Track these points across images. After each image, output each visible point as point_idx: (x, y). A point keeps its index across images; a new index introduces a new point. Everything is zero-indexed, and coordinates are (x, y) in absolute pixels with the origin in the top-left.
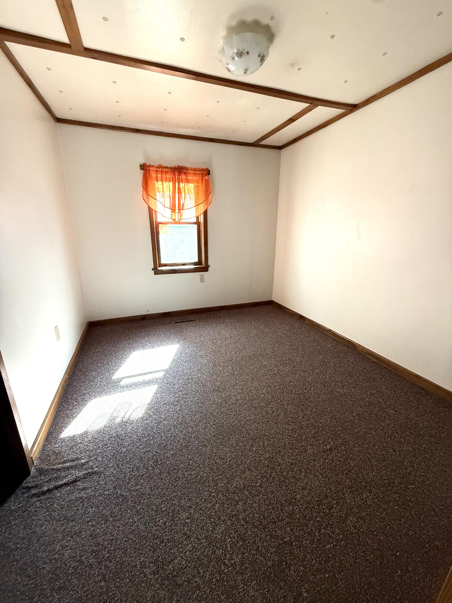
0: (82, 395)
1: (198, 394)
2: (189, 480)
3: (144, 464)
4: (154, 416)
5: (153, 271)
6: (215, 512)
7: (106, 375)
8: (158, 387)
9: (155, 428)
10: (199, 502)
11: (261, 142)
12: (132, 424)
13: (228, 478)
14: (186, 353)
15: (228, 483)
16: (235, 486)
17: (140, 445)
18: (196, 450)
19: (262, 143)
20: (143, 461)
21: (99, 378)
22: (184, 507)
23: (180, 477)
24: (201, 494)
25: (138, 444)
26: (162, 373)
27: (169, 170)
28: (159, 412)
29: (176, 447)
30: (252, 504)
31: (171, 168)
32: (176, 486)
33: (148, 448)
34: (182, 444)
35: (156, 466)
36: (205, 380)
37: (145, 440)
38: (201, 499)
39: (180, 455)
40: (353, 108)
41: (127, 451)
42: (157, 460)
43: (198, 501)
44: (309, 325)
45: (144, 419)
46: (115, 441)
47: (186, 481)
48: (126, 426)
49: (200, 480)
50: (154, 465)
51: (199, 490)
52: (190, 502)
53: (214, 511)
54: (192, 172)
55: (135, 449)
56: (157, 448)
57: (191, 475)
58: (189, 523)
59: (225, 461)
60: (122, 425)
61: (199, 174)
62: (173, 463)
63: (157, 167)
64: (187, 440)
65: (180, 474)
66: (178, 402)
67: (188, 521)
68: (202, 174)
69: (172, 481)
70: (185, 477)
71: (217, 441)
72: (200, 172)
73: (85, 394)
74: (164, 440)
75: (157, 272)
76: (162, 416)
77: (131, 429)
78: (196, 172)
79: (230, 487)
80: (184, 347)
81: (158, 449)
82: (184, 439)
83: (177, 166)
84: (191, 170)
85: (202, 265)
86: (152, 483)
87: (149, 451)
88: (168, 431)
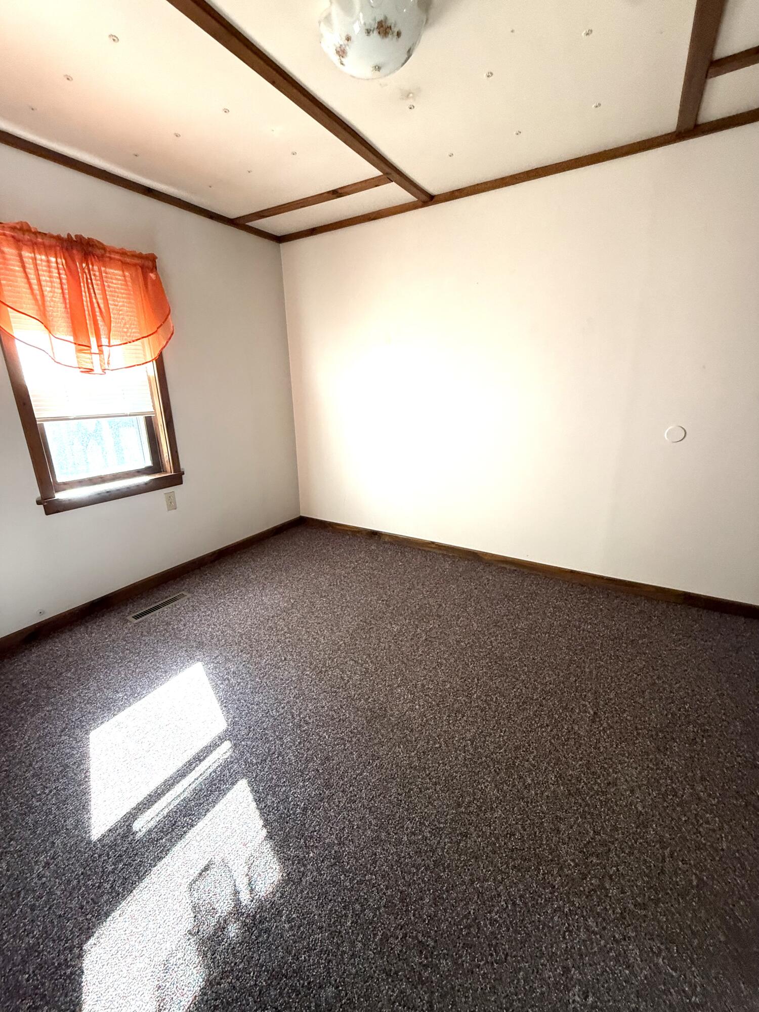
0: (24, 962)
1: (348, 745)
2: (511, 922)
3: (405, 976)
4: (311, 855)
5: (42, 506)
6: (601, 937)
7: (58, 842)
8: (249, 782)
9: (342, 877)
10: (567, 947)
11: (251, 221)
12: (280, 913)
13: (552, 861)
14: (234, 673)
15: (561, 869)
16: (572, 864)
17: (353, 944)
18: (460, 855)
19: (251, 224)
20: (396, 973)
21: (38, 869)
22: (559, 982)
23: (492, 933)
24: (553, 928)
25: (346, 947)
26: (227, 745)
27: (53, 242)
28: (311, 837)
29: (423, 881)
30: (618, 870)
31: (59, 238)
32: (506, 959)
33: (375, 935)
34: (427, 868)
35: (431, 957)
36: (331, 709)
37: (349, 924)
38: (564, 937)
39: (448, 891)
40: (427, 199)
41: (337, 987)
42: (420, 942)
43: (564, 946)
44: (391, 544)
45: (296, 876)
46: (281, 994)
47: (508, 930)
48: (267, 931)
49: (525, 904)
50: (426, 958)
51: (544, 925)
52: (557, 961)
53: (598, 936)
54: (117, 257)
55: (353, 964)
56: (392, 917)
57: (505, 909)
58: (596, 1002)
59: (517, 835)
60: (257, 938)
61: (135, 265)
62: (453, 918)
63: (13, 228)
64: (426, 851)
65: (486, 925)
66: (328, 786)
67: (590, 1000)
68: (142, 267)
69: (492, 955)
70: (500, 925)
71: (471, 809)
72: (136, 261)
73: (30, 949)
74: (387, 889)
75: (51, 507)
76: (327, 841)
77: (291, 928)
78: (128, 260)
79: (569, 872)
80: (218, 662)
81: (396, 918)
82: (418, 852)
83: (76, 236)
84: (117, 253)
85: (166, 472)
86: (463, 1000)
87: (385, 938)
88: (375, 862)
